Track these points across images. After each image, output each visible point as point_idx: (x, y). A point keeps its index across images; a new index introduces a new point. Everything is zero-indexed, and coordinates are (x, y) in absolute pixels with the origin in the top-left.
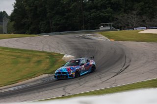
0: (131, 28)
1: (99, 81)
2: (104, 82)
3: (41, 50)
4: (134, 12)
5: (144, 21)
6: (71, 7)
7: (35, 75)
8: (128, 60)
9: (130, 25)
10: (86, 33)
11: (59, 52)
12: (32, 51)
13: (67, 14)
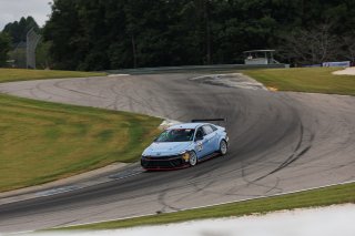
0: (316, 63)
1: (240, 182)
2: (250, 183)
3: (112, 108)
4: (325, 27)
5: (345, 48)
6: (182, 12)
7: (96, 164)
8: (306, 135)
9: (314, 55)
10: (213, 71)
11: (151, 114)
12: (90, 109)
13: (171, 27)
